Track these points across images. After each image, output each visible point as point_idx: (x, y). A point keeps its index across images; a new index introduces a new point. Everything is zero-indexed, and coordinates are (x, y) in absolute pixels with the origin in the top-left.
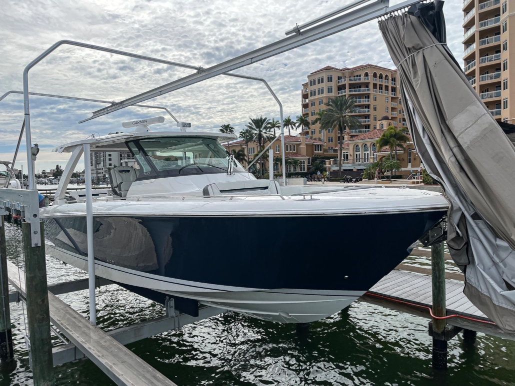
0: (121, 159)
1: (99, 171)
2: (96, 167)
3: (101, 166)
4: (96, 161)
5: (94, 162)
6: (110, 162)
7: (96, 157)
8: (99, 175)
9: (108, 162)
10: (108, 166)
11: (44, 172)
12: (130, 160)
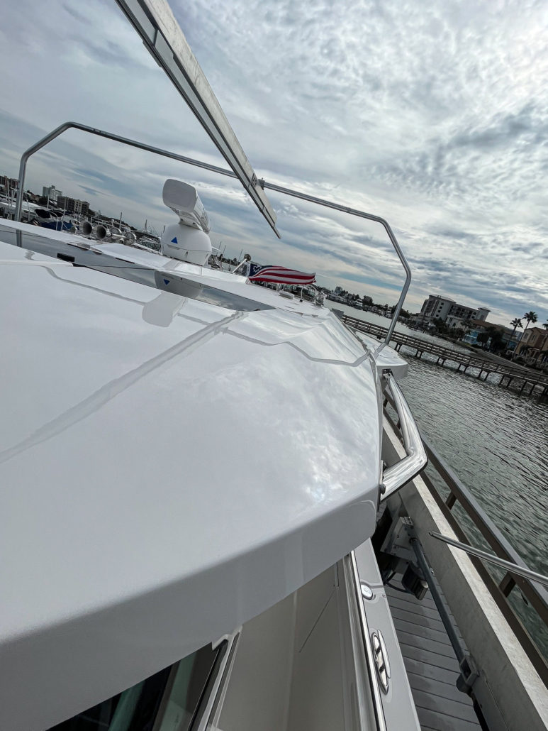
0: (449, 314)
1: (426, 318)
2: (425, 313)
3: (429, 314)
4: (427, 309)
5: (425, 310)
6: (438, 314)
7: (429, 306)
8: (425, 321)
9: (436, 313)
10: (435, 316)
11: (386, 306)
12: (456, 318)
